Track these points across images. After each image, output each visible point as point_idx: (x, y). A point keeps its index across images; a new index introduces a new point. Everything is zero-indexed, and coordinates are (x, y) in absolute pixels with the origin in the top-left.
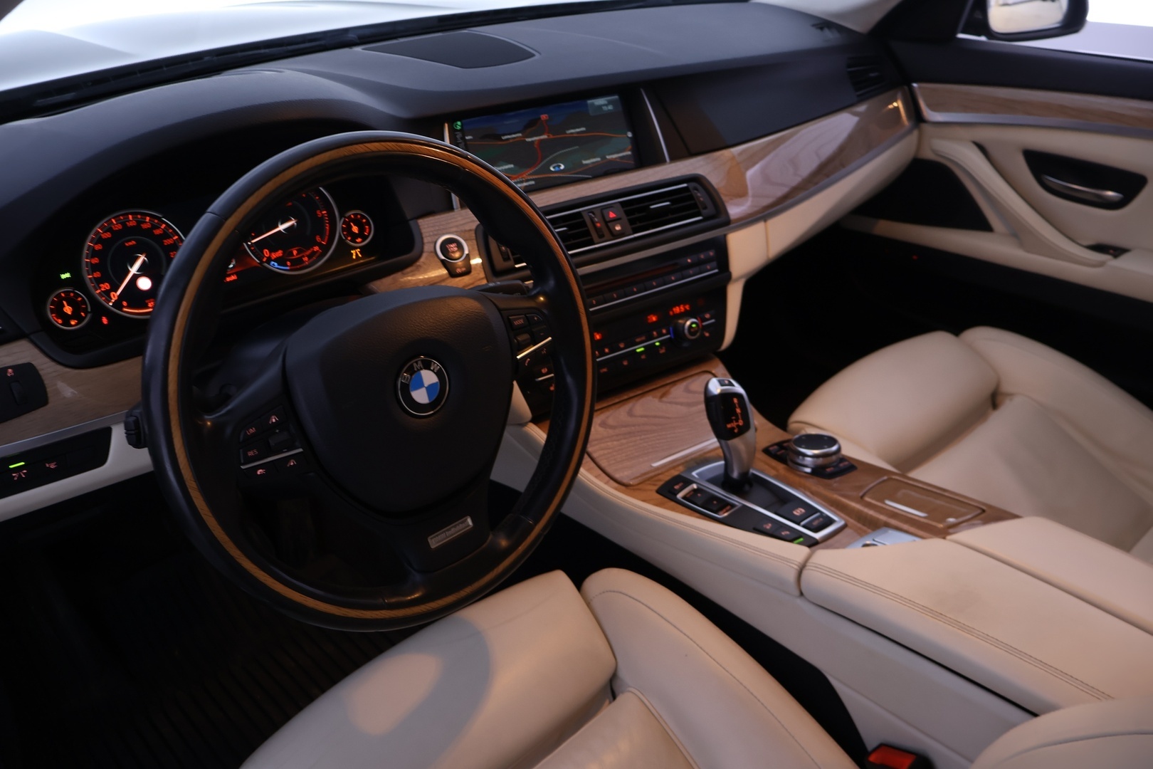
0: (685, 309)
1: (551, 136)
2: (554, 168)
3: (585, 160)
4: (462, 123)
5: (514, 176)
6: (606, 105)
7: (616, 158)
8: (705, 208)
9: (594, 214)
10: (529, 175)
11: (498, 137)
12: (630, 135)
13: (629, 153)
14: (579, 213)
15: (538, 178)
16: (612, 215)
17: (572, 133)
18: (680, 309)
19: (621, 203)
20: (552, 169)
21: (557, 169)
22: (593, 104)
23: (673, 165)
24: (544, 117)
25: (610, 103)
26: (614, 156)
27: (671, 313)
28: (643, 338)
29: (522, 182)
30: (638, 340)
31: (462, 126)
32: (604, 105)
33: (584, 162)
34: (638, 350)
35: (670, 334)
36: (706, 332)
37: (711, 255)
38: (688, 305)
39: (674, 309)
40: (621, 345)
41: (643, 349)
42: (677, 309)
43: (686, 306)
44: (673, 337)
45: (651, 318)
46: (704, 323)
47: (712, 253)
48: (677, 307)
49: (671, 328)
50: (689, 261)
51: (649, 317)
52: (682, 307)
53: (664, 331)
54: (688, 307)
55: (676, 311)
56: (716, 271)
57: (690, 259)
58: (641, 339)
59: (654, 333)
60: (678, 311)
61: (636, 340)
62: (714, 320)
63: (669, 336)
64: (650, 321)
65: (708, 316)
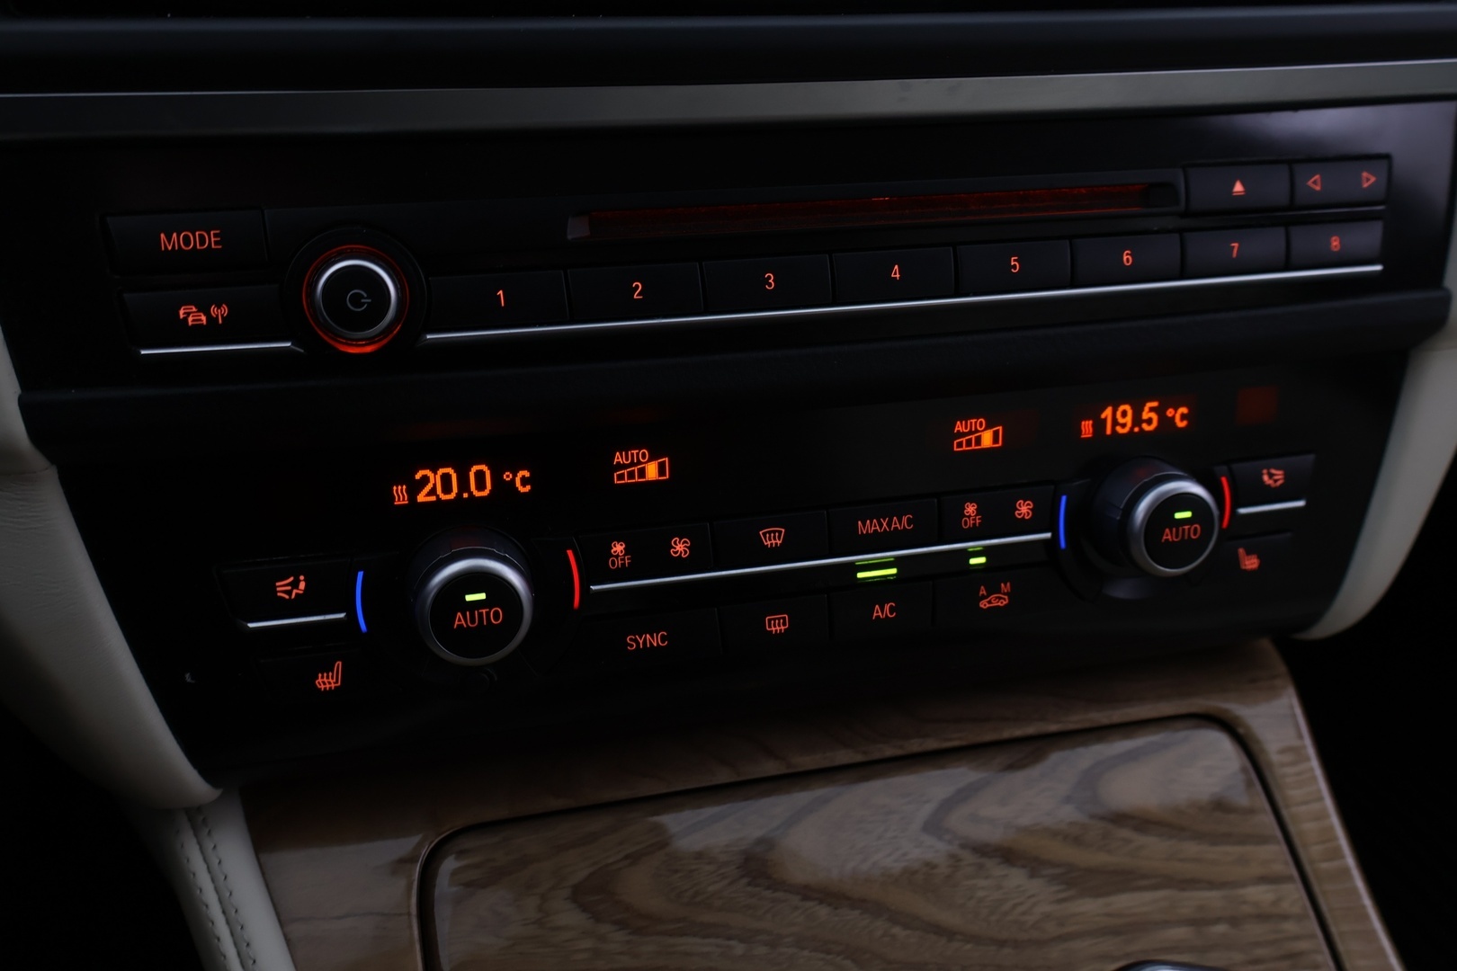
0: (1166, 422)
18: (1137, 420)
27: (1087, 428)
28: (902, 523)
30: (868, 527)
34: (860, 575)
35: (1053, 528)
36: (1241, 551)
37: (1366, 185)
38: (1184, 410)
39: (1108, 413)
40: (770, 532)
41: (893, 571)
42: (1124, 414)
43: (1170, 413)
44: (1063, 544)
45: (971, 433)
46: (1243, 511)
47: (1373, 179)
48: (1127, 407)
49: (1064, 499)
50: (1238, 188)
51: (959, 427)
52: (1152, 409)
53: (1024, 509)
54: (1183, 417)
55: (1115, 423)
56: (1378, 268)
57: (1243, 184)
58: (889, 524)
59: (971, 509)
60: (1124, 426)
61: (864, 525)
62: (1307, 503)
63: (1048, 535)
64: (960, 445)
65: (1273, 477)
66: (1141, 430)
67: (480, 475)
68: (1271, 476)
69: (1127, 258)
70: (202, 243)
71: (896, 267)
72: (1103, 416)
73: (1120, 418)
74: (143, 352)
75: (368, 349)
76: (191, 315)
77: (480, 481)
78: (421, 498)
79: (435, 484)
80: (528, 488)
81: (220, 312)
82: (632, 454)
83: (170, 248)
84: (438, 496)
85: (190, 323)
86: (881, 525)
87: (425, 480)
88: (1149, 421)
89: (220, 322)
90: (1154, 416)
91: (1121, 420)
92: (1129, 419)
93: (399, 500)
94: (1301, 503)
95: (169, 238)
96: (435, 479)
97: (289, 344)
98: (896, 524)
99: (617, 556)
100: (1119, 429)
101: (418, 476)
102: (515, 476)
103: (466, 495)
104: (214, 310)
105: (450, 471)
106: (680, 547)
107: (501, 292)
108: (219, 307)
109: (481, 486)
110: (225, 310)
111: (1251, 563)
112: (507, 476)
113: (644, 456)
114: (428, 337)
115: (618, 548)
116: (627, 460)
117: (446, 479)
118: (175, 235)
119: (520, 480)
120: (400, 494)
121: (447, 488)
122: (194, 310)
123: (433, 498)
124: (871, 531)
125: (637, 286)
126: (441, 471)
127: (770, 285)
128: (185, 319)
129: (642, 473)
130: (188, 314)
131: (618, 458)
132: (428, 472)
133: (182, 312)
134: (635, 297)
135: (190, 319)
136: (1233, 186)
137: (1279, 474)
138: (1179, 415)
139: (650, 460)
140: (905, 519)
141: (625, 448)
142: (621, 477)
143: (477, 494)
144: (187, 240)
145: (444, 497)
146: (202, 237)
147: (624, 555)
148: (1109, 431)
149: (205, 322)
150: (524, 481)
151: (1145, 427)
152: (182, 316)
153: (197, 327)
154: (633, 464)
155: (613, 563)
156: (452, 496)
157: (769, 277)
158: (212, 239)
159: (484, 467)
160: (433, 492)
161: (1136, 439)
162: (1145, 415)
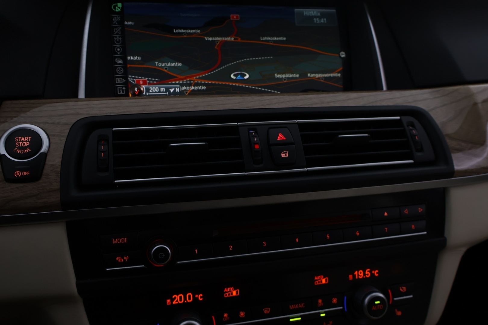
0: (372, 275)
1: (239, 40)
2: (234, 75)
3: (278, 74)
4: (122, 5)
5: (180, 77)
6: (320, 18)
7: (319, 78)
8: (421, 150)
9: (256, 132)
10: (200, 78)
11: (169, 30)
12: (343, 55)
13: (339, 75)
14: (237, 127)
15: (212, 84)
16: (281, 137)
17: (268, 41)
18: (364, 274)
19: (297, 123)
20: (232, 76)
21: (239, 77)
22: (302, 13)
23: (388, 92)
24: (234, 17)
25: (322, 16)
26: (317, 76)
27: (351, 277)
28: (302, 306)
29: (190, 85)
30: (292, 307)
31: (122, 8)
32: (316, 17)
33: (277, 76)
34: (291, 320)
35: (343, 306)
36: (396, 310)
37: (420, 211)
38: (377, 271)
39: (356, 273)
40: (266, 309)
41: (300, 319)
42: (361, 273)
43: (373, 272)
44: (346, 310)
45: (319, 279)
46: (395, 299)
47: (422, 210)
48: (361, 271)
49: (345, 298)
50: (386, 214)
51: (316, 278)
52: (368, 271)
53: (335, 301)
54: (377, 273)
55: (358, 275)
56: (425, 233)
57: (387, 213)
58: (298, 306)
59: (320, 301)
60: (361, 276)
61: (291, 306)
62: (413, 297)
63: (341, 308)
64: (316, 283)
65: (403, 289)
66: (366, 277)
67: (189, 296)
68: (402, 289)
69: (357, 233)
70: (123, 241)
71: (297, 239)
72: (355, 273)
73: (360, 274)
74: (107, 269)
75: (162, 266)
76: (119, 259)
77: (189, 297)
78: (174, 303)
79: (178, 299)
80: (202, 299)
81: (126, 258)
82: (229, 289)
83: (115, 243)
84: (178, 302)
85: (119, 261)
86: (296, 306)
87: (175, 298)
88: (368, 275)
89: (126, 261)
90: (369, 273)
91: (360, 275)
92: (362, 274)
93: (168, 303)
94: (411, 296)
95: (115, 240)
96: (178, 298)
97: (143, 266)
98: (300, 306)
99: (225, 317)
100: (360, 277)
101: (173, 297)
102: (198, 296)
103: (186, 302)
104: (125, 258)
105: (182, 295)
106: (242, 314)
107: (196, 250)
108: (126, 257)
109: (190, 299)
110: (128, 258)
111: (399, 313)
112: (196, 296)
113: (232, 289)
114: (178, 262)
115: (226, 315)
116: (228, 290)
117: (181, 297)
118: (116, 239)
119: (200, 297)
120: (169, 302)
121: (181, 300)
122: (120, 258)
123: (177, 303)
124: (293, 308)
125: (231, 247)
126: (179, 295)
127: (265, 245)
128: (118, 261)
129: (232, 294)
130: (118, 259)
131: (226, 290)
132: (176, 296)
133: (117, 259)
134: (230, 249)
135: (119, 260)
136: (384, 213)
137: (404, 288)
138: (376, 272)
139: (234, 290)
140: (302, 305)
141: (227, 287)
142: (226, 295)
143: (189, 301)
144: (119, 241)
145: (180, 302)
146: (123, 240)
147: (227, 317)
148: (357, 277)
149: (123, 261)
150: (201, 297)
151: (367, 276)
152: (117, 260)
153: (121, 262)
154: (229, 292)
155: (224, 319)
156: (182, 302)
157: (264, 243)
158: (125, 240)
159: (190, 294)
160: (177, 301)
161: (364, 280)
162: (367, 273)
